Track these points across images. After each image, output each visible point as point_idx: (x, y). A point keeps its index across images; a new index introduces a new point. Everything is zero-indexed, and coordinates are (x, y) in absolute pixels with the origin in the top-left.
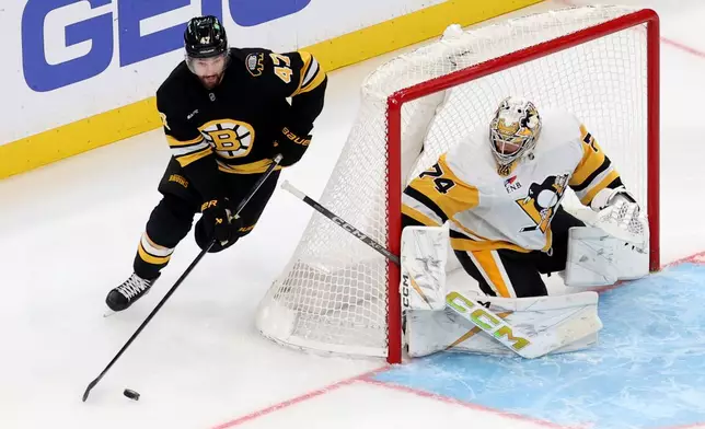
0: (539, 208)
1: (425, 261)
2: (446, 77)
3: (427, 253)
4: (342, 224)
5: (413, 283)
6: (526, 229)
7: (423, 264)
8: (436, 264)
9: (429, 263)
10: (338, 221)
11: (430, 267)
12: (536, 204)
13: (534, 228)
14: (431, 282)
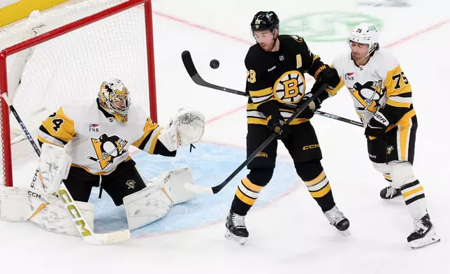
0: (103, 151)
1: (51, 165)
2: (31, 39)
3: (53, 161)
4: (23, 128)
5: (40, 175)
6: (91, 158)
7: (48, 165)
8: (56, 168)
9: (52, 167)
10: (22, 125)
11: (52, 169)
12: (102, 146)
13: (96, 160)
14: (50, 177)
